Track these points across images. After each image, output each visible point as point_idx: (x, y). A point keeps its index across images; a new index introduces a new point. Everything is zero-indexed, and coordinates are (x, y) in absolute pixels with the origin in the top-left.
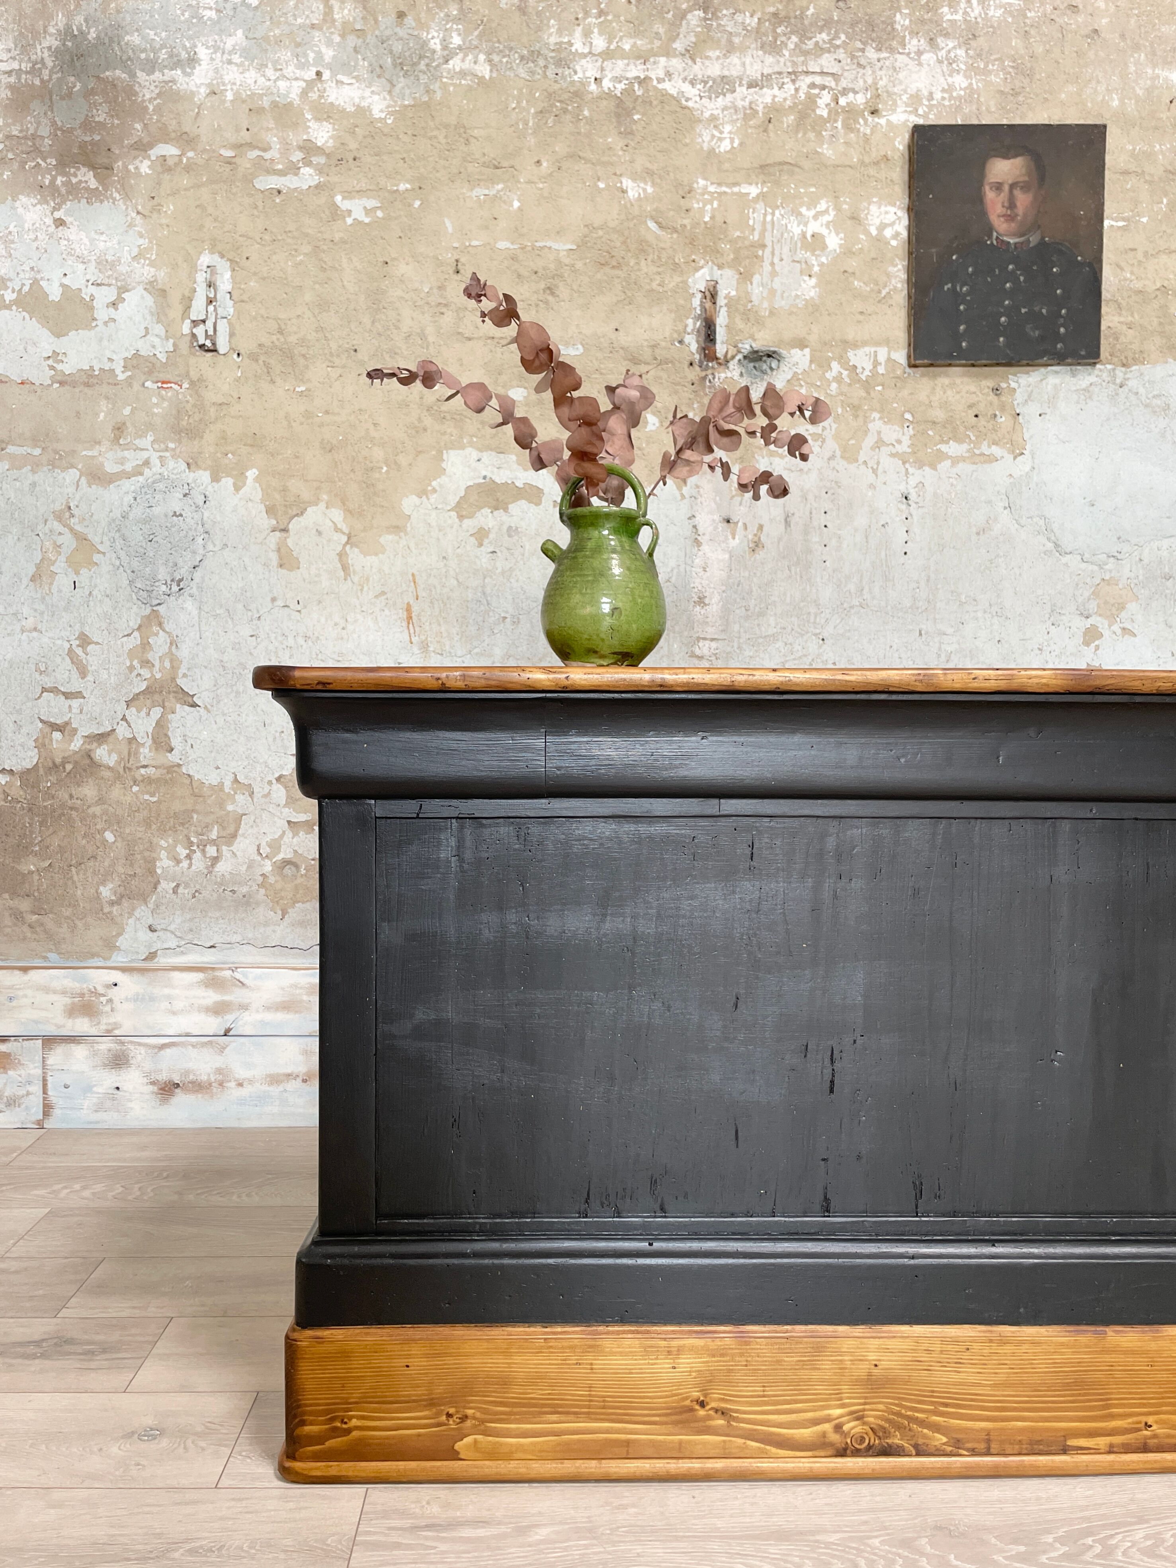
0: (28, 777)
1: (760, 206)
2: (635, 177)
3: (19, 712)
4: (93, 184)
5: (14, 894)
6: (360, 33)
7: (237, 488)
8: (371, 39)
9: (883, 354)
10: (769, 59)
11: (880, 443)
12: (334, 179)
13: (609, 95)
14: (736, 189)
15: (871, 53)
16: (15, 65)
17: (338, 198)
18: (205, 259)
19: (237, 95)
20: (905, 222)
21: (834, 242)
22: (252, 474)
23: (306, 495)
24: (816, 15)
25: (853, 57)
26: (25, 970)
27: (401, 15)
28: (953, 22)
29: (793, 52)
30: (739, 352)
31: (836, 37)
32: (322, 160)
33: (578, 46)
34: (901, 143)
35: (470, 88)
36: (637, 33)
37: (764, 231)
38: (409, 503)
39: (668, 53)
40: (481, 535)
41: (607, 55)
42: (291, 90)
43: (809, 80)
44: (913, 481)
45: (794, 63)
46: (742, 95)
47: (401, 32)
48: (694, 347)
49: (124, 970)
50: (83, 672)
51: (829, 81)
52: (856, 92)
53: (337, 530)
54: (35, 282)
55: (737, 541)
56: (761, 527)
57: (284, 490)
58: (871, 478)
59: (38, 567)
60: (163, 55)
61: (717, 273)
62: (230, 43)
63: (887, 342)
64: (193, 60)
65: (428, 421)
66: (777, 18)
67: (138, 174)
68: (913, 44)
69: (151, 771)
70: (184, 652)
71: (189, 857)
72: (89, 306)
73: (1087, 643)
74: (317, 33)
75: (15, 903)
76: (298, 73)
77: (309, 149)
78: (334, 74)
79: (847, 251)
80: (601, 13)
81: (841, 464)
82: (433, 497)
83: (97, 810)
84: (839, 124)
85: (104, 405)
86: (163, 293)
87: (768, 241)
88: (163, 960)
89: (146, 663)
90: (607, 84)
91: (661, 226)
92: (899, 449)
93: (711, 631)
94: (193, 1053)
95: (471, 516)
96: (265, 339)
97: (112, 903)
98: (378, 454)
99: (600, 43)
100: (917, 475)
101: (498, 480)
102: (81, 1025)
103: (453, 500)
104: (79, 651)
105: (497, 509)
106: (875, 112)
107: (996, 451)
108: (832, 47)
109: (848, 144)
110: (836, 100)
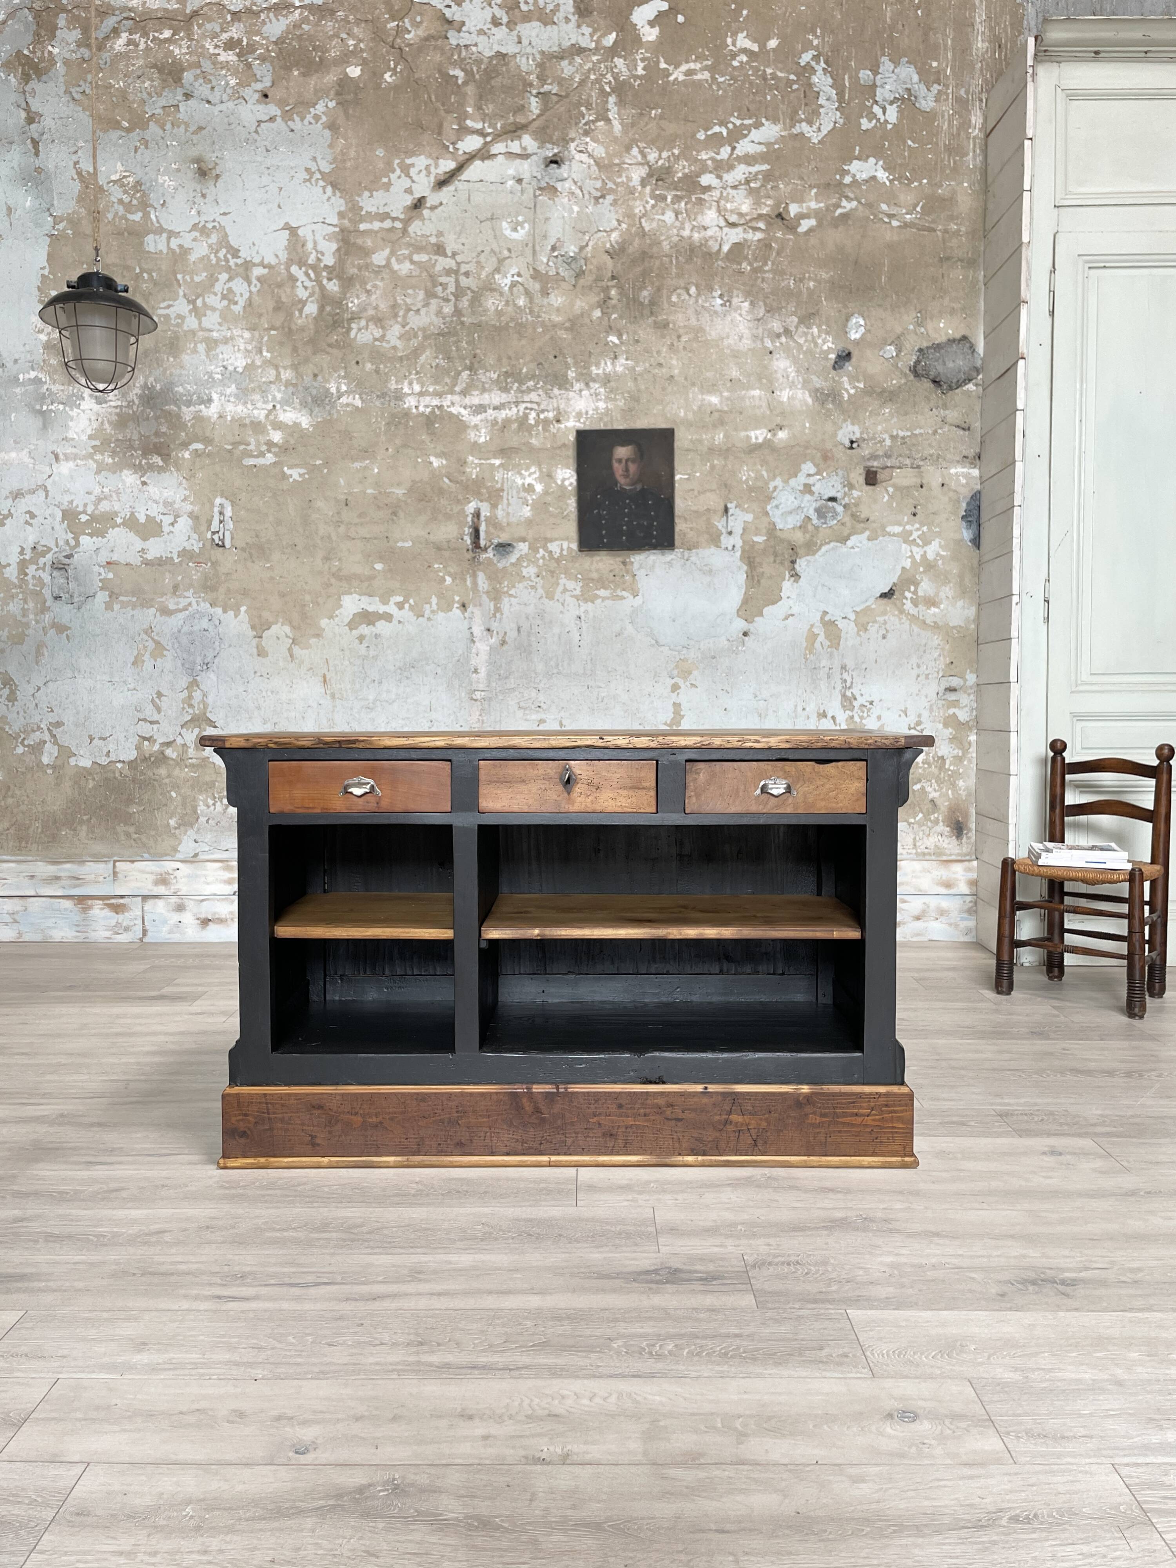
0: (132, 764)
1: (501, 470)
2: (437, 456)
3: (127, 731)
4: (161, 463)
5: (126, 824)
6: (295, 385)
7: (236, 616)
8: (300, 388)
9: (565, 545)
10: (504, 395)
11: (565, 590)
12: (282, 458)
13: (423, 414)
14: (488, 462)
15: (556, 391)
16: (119, 403)
17: (285, 469)
18: (218, 501)
19: (233, 417)
20: (575, 477)
21: (539, 488)
22: (243, 609)
23: (271, 619)
24: (527, 372)
25: (547, 393)
26: (132, 862)
27: (315, 376)
28: (598, 375)
29: (515, 391)
30: (492, 543)
31: (538, 383)
32: (277, 450)
33: (406, 390)
34: (572, 437)
35: (351, 412)
36: (436, 382)
37: (503, 483)
38: (324, 622)
39: (452, 392)
40: (361, 638)
41: (421, 394)
42: (260, 415)
43: (524, 405)
44: (582, 609)
45: (517, 398)
46: (490, 414)
47: (315, 384)
48: (469, 542)
49: (182, 861)
50: (159, 710)
51: (535, 406)
52: (548, 412)
53: (287, 637)
54: (132, 514)
55: (494, 639)
56: (505, 633)
57: (260, 616)
58: (561, 608)
59: (136, 658)
60: (195, 398)
61: (480, 504)
62: (228, 391)
63: (567, 539)
64: (210, 400)
65: (333, 581)
66: (507, 374)
67: (183, 458)
68: (577, 386)
69: (194, 761)
70: (210, 700)
71: (214, 804)
72: (160, 525)
73: (673, 691)
74: (273, 386)
75: (126, 828)
76: (264, 406)
77: (270, 444)
78: (282, 407)
79: (546, 493)
80: (417, 373)
81: (545, 601)
82: (336, 619)
83: (167, 781)
84: (540, 428)
85: (168, 575)
86: (197, 518)
87: (505, 487)
88: (201, 857)
89: (191, 706)
90: (421, 409)
91: (450, 480)
92: (575, 593)
93: (481, 686)
94: (218, 904)
95: (356, 628)
96: (249, 540)
97: (175, 828)
98: (308, 597)
99: (417, 388)
100: (585, 606)
101: (370, 610)
102: (161, 890)
103: (347, 621)
104: (157, 700)
105: (368, 625)
106: (558, 421)
107: (624, 593)
108: (536, 389)
109: (545, 438)
110: (538, 415)
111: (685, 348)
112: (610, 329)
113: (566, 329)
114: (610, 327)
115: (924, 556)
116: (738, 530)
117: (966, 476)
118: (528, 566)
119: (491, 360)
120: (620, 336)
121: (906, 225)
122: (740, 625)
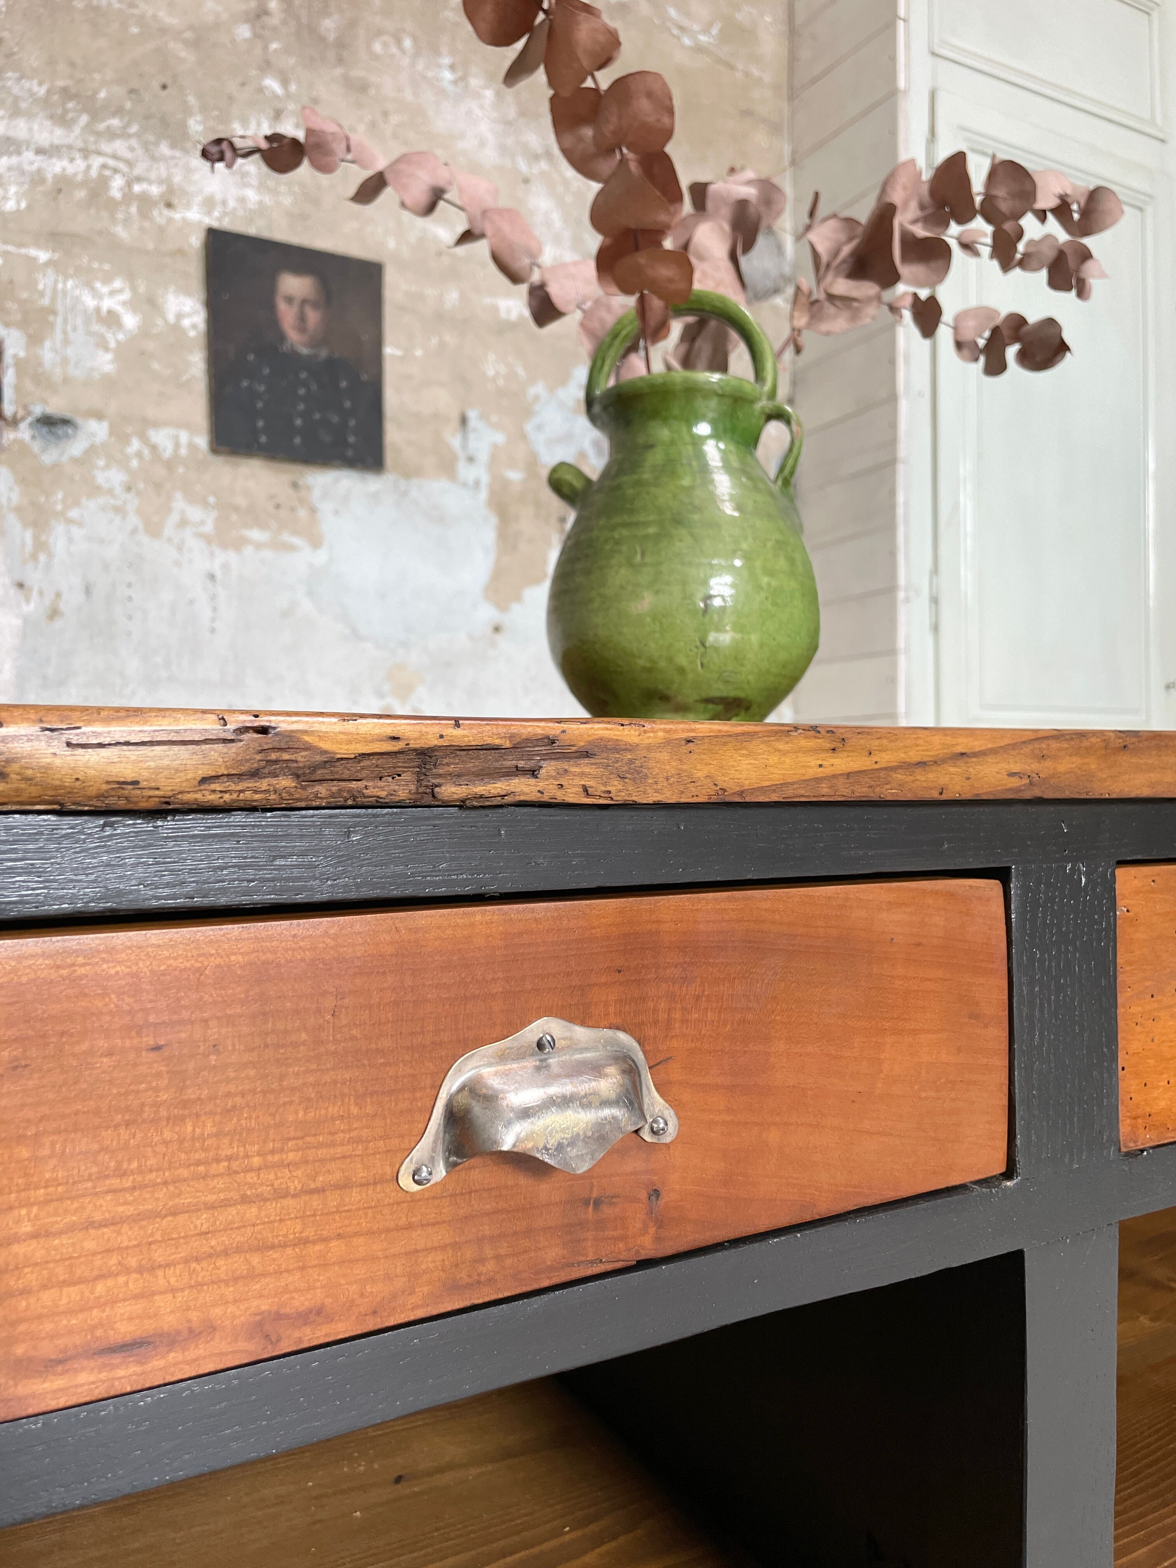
1: (50, 271)
9: (184, 437)
10: (59, 132)
11: (183, 523)
14: (23, 251)
15: (164, 149)
20: (203, 315)
21: (130, 321)
24: (108, 100)
25: (147, 150)
29: (83, 129)
30: (29, 413)
31: (128, 125)
34: (196, 241)
37: (54, 298)
43: (100, 160)
44: (218, 561)
45: (85, 142)
46: (29, 159)
51: (122, 166)
52: (150, 182)
55: (32, 605)
56: (58, 595)
58: (176, 555)
61: (3, 331)
63: (187, 426)
66: (66, 93)
79: (144, 332)
81: (145, 539)
84: (133, 209)
87: (59, 307)
92: (204, 529)
100: (222, 557)
106: (169, 205)
107: (297, 541)
108: (124, 135)
109: (142, 230)
110: (129, 184)
111: (395, 136)
112: (266, 66)
113: (186, 43)
114: (268, 63)
116: (483, 457)
118: (107, 467)
119: (33, 58)
120: (285, 83)
121: (699, 49)
122: (487, 613)
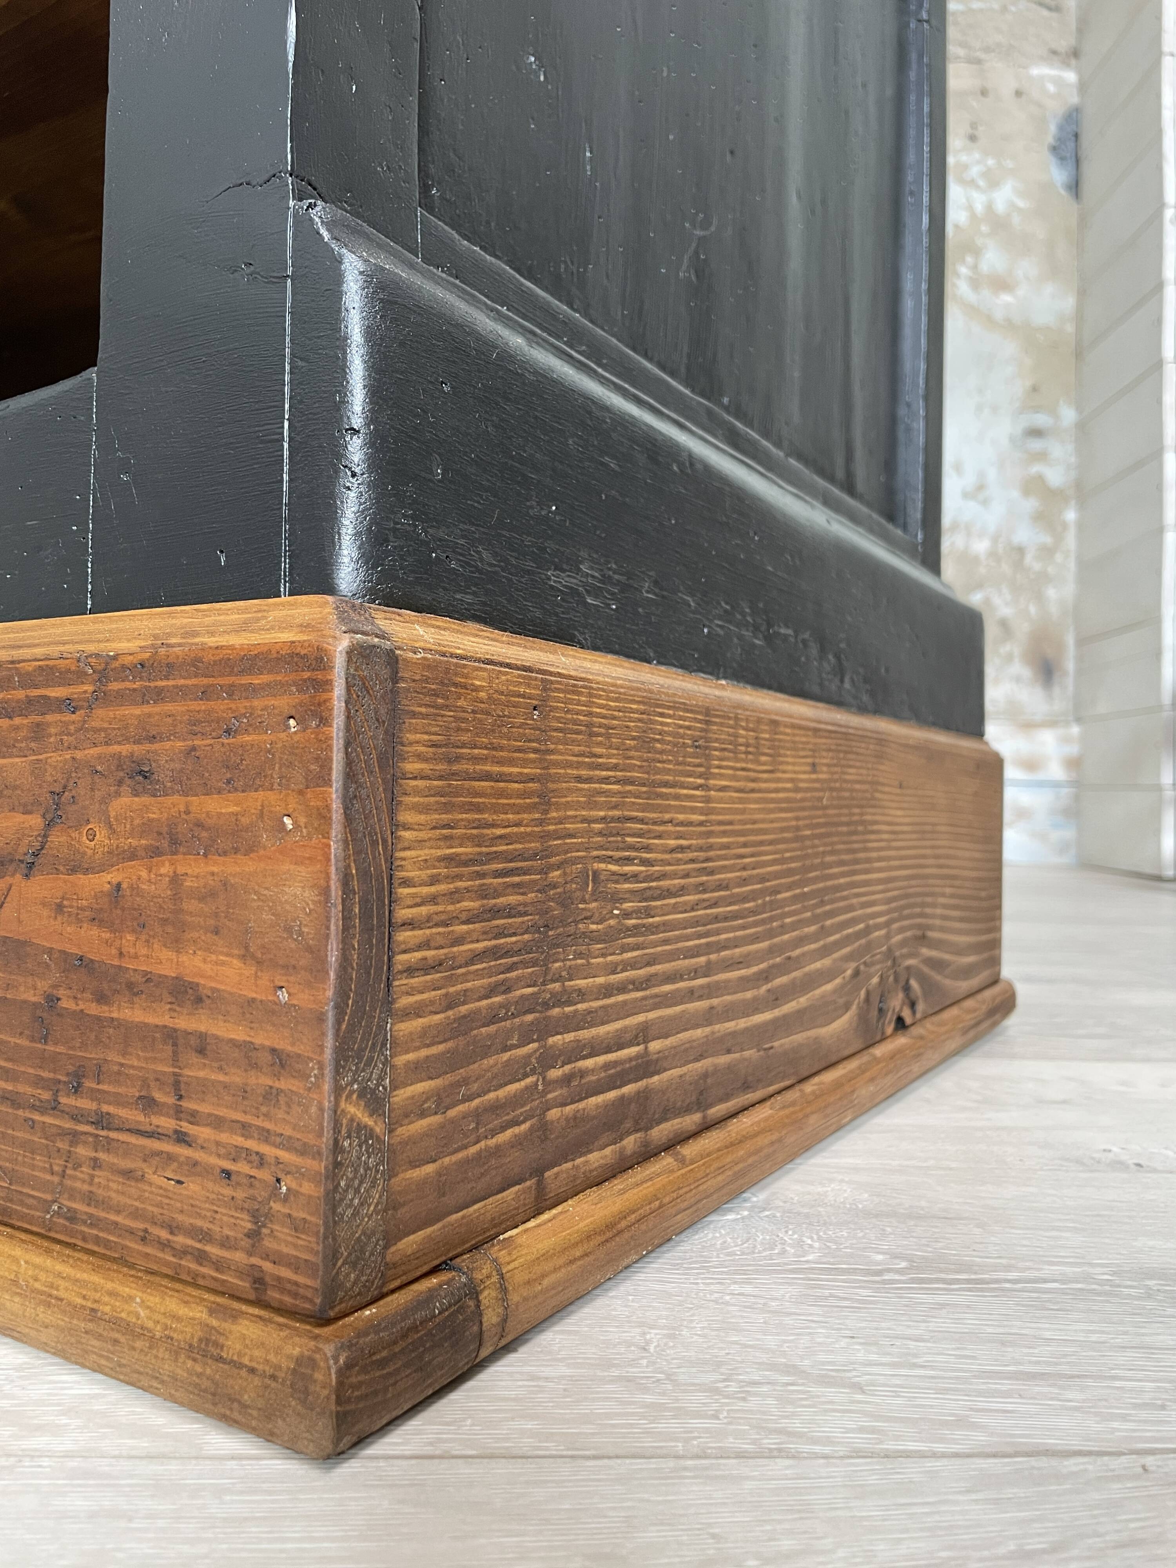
115: (989, 207)
117: (1058, 82)
